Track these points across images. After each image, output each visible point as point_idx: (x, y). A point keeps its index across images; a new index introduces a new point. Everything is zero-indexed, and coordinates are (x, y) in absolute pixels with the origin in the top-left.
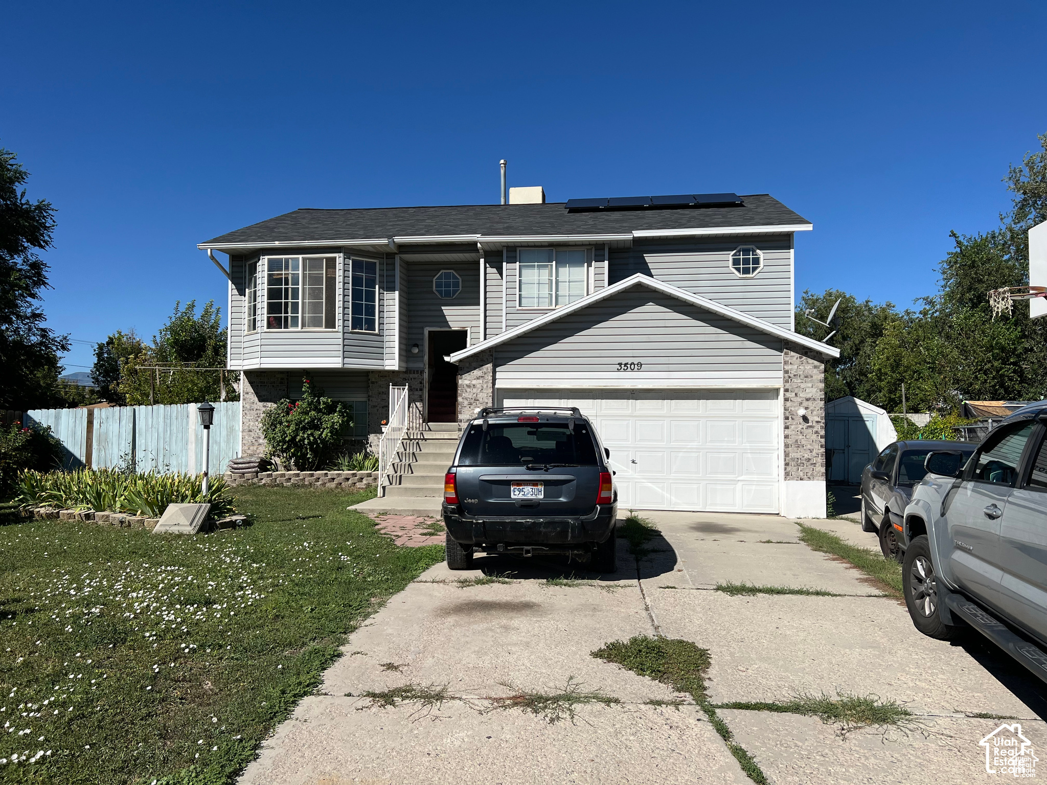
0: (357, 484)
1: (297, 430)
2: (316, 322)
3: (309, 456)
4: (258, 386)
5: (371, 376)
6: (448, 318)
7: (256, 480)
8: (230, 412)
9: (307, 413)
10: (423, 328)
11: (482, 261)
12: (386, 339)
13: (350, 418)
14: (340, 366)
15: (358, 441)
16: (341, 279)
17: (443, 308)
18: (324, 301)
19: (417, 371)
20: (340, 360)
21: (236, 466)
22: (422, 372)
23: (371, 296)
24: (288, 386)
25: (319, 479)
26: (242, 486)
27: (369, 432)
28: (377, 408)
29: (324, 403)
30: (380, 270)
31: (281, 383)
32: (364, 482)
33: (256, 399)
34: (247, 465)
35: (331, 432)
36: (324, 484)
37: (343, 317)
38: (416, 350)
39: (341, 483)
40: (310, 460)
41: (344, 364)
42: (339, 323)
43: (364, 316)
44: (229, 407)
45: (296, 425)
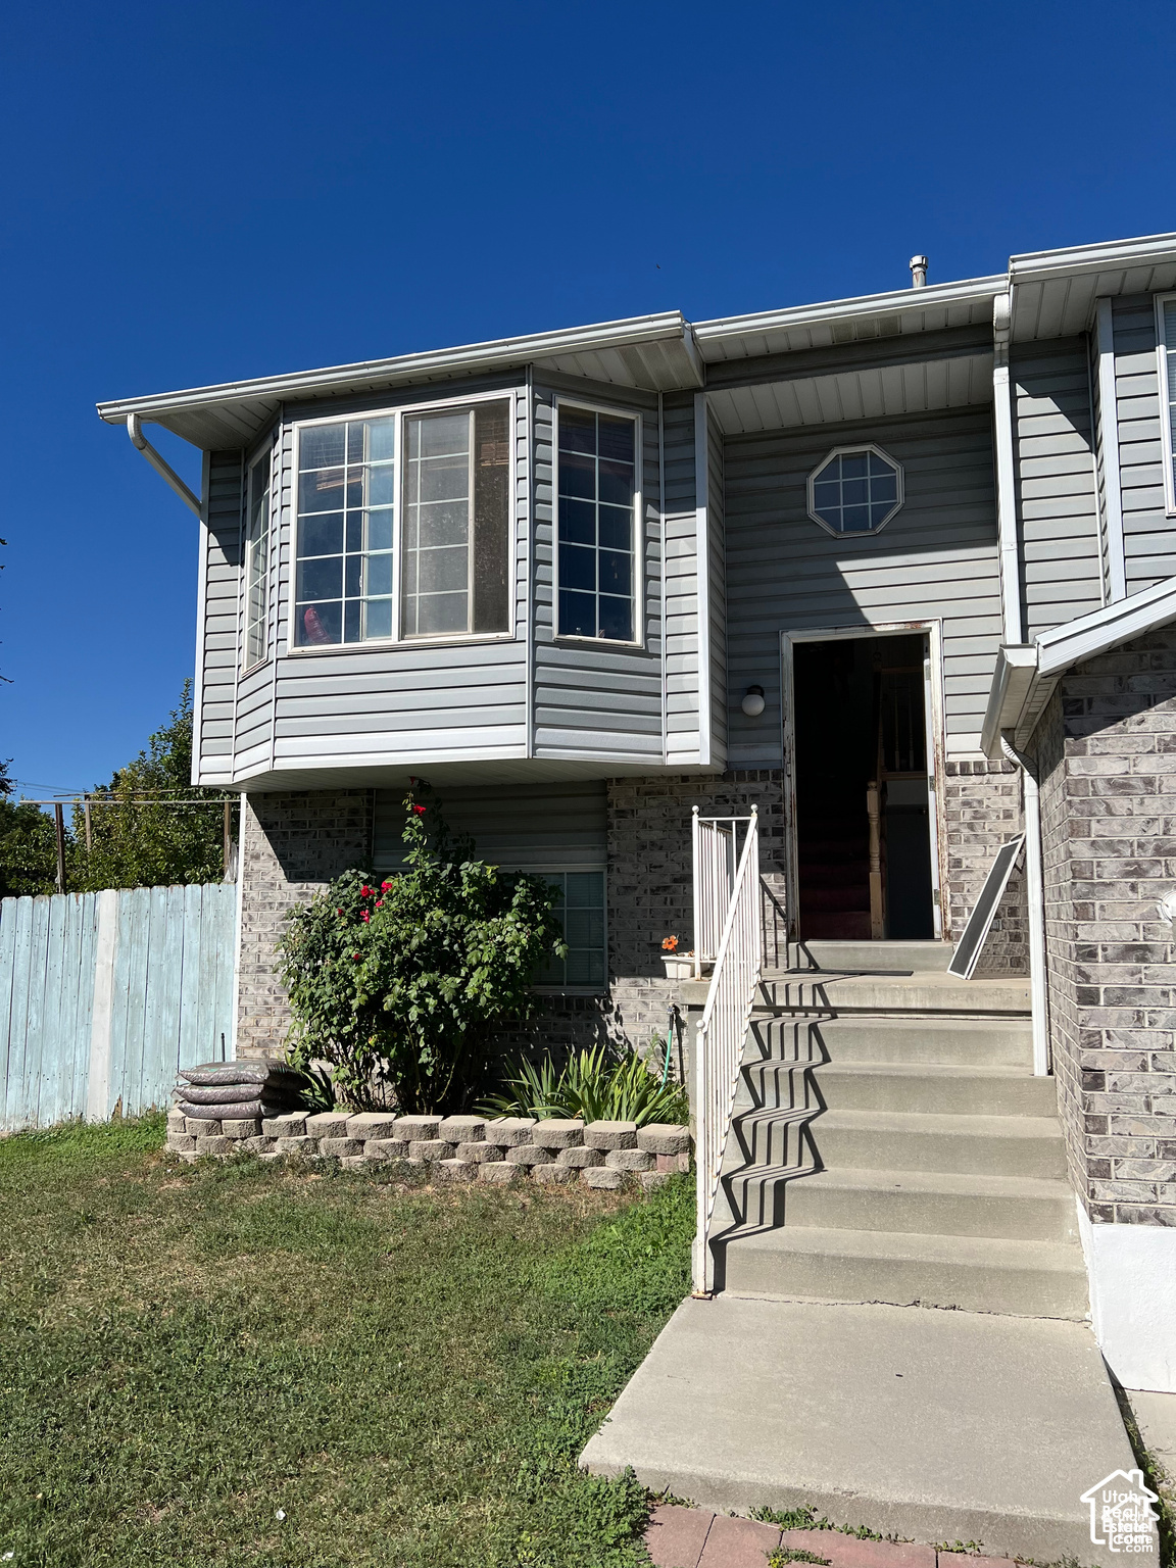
0: (587, 1172)
1: (384, 973)
2: (445, 615)
3: (424, 1059)
4: (285, 833)
5: (614, 791)
6: (861, 598)
7: (253, 1142)
8: (210, 915)
9: (418, 915)
10: (777, 635)
11: (1001, 376)
12: (667, 665)
13: (555, 929)
14: (521, 753)
15: (580, 1000)
16: (525, 468)
17: (842, 566)
18: (471, 544)
19: (764, 772)
20: (522, 733)
21: (196, 1091)
22: (778, 775)
23: (617, 528)
24: (369, 831)
25: (455, 1145)
26: (212, 1160)
27: (611, 972)
28: (636, 894)
29: (473, 881)
30: (645, 445)
31: (351, 823)
32: (612, 1165)
33: (281, 874)
34: (229, 1090)
35: (492, 978)
36: (471, 1168)
37: (533, 591)
38: (756, 705)
39: (530, 1167)
40: (429, 1073)
41: (535, 747)
42: (518, 611)
43: (597, 592)
44: (206, 899)
45: (384, 958)
